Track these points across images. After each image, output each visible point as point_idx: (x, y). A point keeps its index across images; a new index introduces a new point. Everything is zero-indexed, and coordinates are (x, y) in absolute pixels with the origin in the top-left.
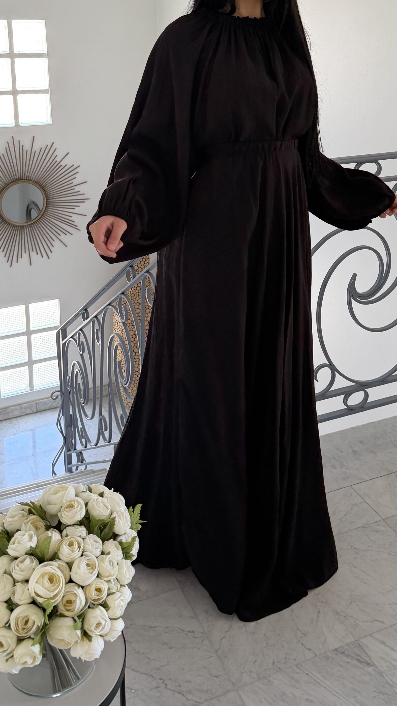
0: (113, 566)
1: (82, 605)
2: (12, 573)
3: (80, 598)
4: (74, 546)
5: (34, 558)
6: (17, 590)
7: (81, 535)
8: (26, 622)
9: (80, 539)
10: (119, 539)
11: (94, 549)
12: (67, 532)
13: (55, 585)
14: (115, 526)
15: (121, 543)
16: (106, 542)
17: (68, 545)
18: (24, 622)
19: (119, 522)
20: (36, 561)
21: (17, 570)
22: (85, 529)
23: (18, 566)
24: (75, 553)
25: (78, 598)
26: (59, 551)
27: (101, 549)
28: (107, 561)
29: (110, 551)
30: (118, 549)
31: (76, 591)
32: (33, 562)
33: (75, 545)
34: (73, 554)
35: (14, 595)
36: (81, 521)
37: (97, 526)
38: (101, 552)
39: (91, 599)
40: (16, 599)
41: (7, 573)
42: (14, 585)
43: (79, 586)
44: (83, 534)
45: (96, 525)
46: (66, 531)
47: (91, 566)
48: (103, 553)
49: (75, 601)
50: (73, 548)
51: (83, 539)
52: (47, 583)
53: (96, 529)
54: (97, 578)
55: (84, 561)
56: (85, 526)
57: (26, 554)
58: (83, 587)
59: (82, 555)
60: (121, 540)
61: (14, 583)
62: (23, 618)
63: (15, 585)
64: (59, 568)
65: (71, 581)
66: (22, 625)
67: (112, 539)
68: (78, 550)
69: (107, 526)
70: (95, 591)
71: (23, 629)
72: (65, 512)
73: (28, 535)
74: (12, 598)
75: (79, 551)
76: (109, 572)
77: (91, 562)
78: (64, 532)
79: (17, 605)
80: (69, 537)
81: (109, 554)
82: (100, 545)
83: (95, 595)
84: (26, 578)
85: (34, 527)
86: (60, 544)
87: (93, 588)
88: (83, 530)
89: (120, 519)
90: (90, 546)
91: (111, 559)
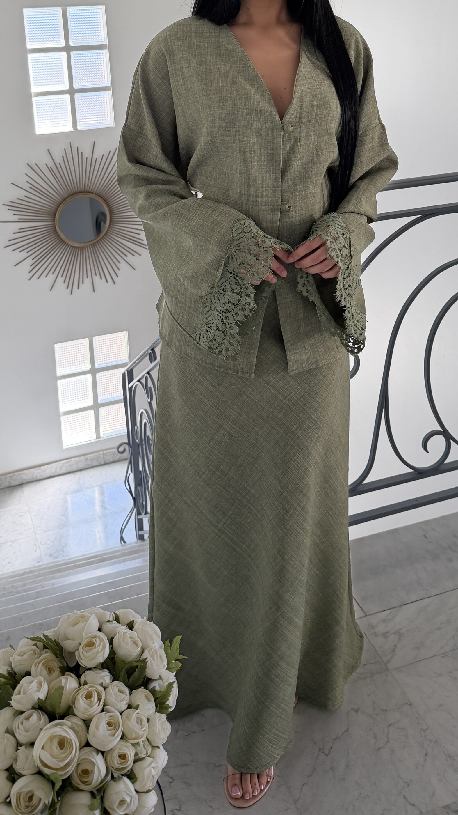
0: (141, 725)
1: (101, 776)
2: (15, 733)
3: (98, 768)
4: (93, 698)
5: (42, 713)
6: (19, 756)
7: (102, 682)
8: (31, 798)
9: (101, 689)
10: (152, 685)
11: (118, 701)
12: (85, 678)
13: (66, 751)
14: (146, 669)
15: (153, 692)
16: (134, 691)
17: (85, 698)
18: (28, 798)
19: (152, 664)
20: (44, 718)
21: (21, 730)
22: (109, 674)
23: (22, 724)
24: (93, 708)
25: (96, 767)
26: (74, 703)
27: (128, 701)
28: (134, 718)
29: (139, 703)
30: (149, 700)
31: (94, 758)
32: (41, 720)
33: (95, 696)
34: (90, 709)
35: (16, 763)
36: (103, 663)
37: (124, 669)
38: (127, 706)
39: (113, 768)
40: (18, 767)
41: (10, 732)
42: (17, 750)
43: (98, 751)
44: (105, 681)
45: (122, 669)
46: (85, 676)
47: (113, 726)
48: (130, 707)
49: (92, 771)
50: (91, 701)
51: (105, 688)
52: (56, 749)
53: (123, 673)
54: (122, 740)
55: (105, 718)
56: (108, 670)
57: (33, 708)
58: (103, 753)
59: (103, 711)
60: (154, 687)
61: (17, 746)
62: (27, 794)
63: (19, 749)
64: (72, 728)
65: (88, 744)
66: (25, 802)
67: (143, 687)
68: (98, 703)
69: (137, 669)
70: (118, 758)
71: (27, 807)
72: (84, 652)
73: (37, 682)
74: (13, 766)
75: (99, 705)
76: (136, 733)
77: (113, 719)
78: (83, 678)
79: (20, 776)
80: (87, 686)
81: (137, 708)
82: (126, 695)
83: (117, 763)
84: (32, 741)
85: (46, 669)
86: (76, 695)
87: (116, 754)
88: (106, 676)
89: (153, 659)
90: (113, 697)
91: (140, 715)
